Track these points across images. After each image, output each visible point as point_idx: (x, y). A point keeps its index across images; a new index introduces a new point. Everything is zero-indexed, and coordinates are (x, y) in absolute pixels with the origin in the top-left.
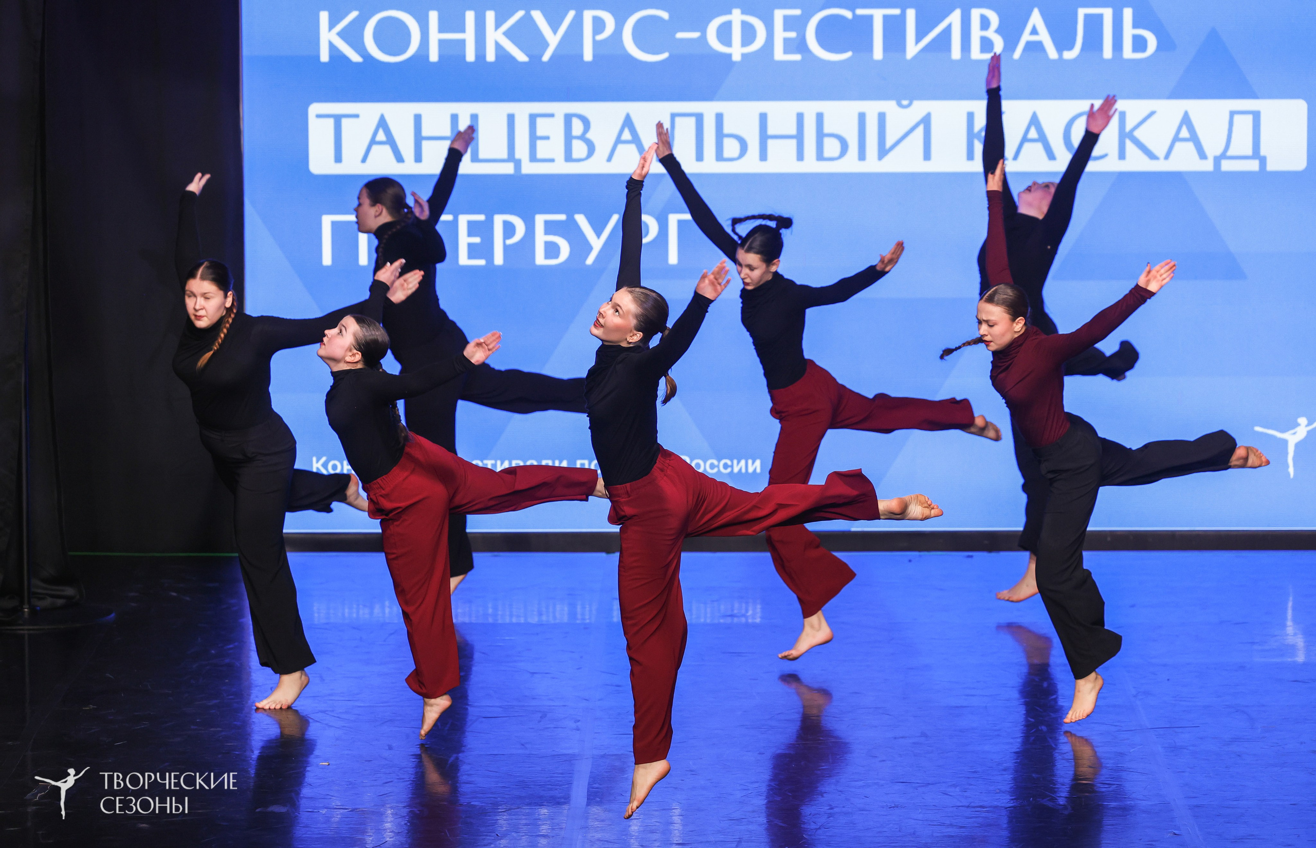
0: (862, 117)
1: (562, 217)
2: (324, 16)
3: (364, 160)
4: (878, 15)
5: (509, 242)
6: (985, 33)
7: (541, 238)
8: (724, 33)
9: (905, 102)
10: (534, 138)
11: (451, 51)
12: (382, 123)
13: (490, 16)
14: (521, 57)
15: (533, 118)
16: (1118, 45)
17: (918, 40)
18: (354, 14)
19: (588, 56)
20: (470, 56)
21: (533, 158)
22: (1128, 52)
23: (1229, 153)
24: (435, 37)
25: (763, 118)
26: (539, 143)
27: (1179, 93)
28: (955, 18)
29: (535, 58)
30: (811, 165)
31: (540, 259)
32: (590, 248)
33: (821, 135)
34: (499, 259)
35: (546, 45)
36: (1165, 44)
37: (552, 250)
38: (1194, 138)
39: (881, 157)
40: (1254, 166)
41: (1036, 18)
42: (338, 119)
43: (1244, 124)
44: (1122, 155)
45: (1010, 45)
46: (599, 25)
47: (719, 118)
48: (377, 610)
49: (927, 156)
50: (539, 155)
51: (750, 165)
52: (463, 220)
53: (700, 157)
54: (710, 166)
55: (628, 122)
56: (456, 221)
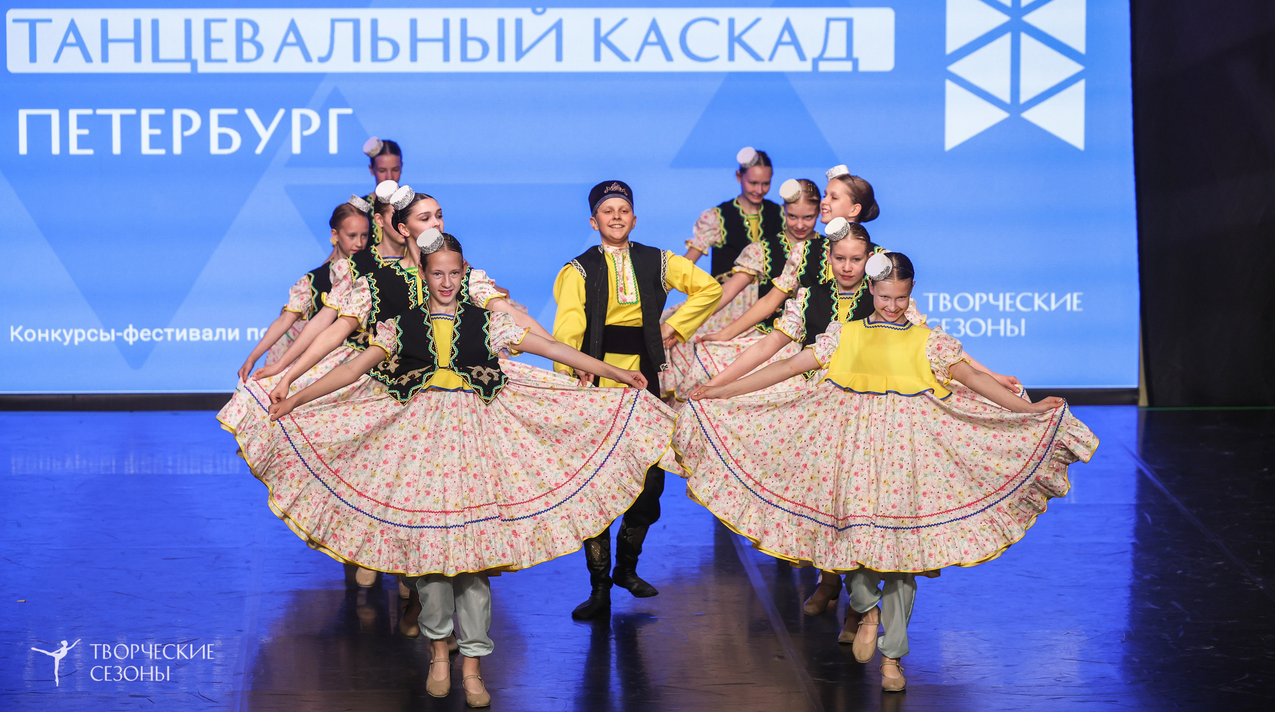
0: (501, 23)
1: (234, 111)
3: (56, 60)
5: (187, 133)
7: (215, 130)
9: (539, 10)
10: (208, 41)
12: (73, 27)
15: (208, 23)
21: (208, 58)
23: (826, 55)
25: (413, 23)
26: (214, 46)
30: (455, 65)
31: (215, 149)
32: (259, 139)
33: (465, 39)
34: (177, 149)
37: (225, 141)
38: (795, 42)
39: (517, 58)
40: (847, 67)
42: (33, 24)
43: (838, 30)
44: (731, 57)
47: (374, 23)
48: (68, 463)
49: (559, 57)
50: (214, 56)
51: (402, 65)
52: (146, 114)
53: (357, 58)
54: (366, 66)
55: (293, 27)
56: (138, 115)
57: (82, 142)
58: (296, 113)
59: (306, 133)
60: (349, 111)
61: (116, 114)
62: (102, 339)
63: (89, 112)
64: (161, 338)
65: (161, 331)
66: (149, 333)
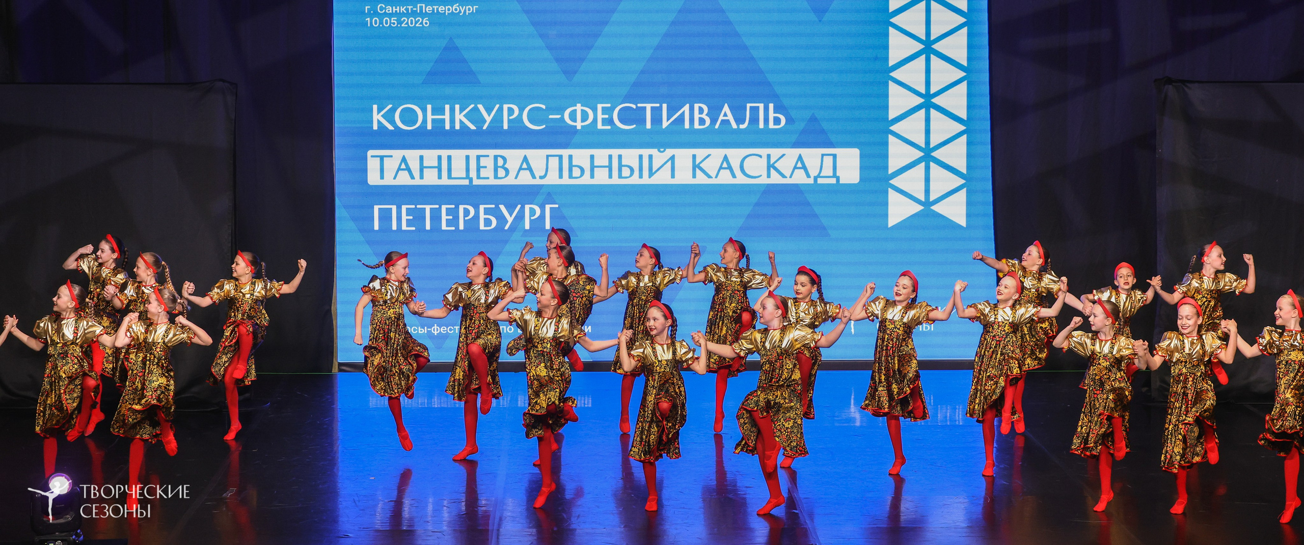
0: (641, 157)
1: (493, 206)
2: (375, 107)
3: (395, 178)
4: (648, 106)
5: (466, 218)
6: (701, 116)
7: (482, 216)
8: (573, 116)
9: (662, 150)
10: (479, 167)
11: (439, 123)
12: (404, 159)
13: (457, 107)
14: (473, 127)
15: (478, 157)
16: (766, 120)
17: (668, 120)
18: (390, 106)
19: (506, 127)
20: (447, 127)
21: (479, 177)
22: (771, 125)
23: (821, 175)
24: (430, 117)
25: (592, 157)
26: (482, 170)
27: (796, 145)
28: (686, 108)
29: (479, 128)
30: (615, 180)
31: (482, 227)
32: (507, 222)
33: (620, 166)
34: (461, 227)
35: (486, 121)
36: (789, 120)
37: (488, 222)
38: (804, 167)
39: (650, 177)
40: (833, 181)
41: (726, 108)
42: (382, 158)
43: (828, 161)
44: (769, 176)
45: (714, 121)
46: (511, 111)
47: (570, 157)
49: (673, 176)
50: (482, 176)
51: (586, 180)
52: (444, 207)
53: (561, 176)
54: (566, 181)
55: (525, 159)
56: (440, 207)
57: (409, 223)
58: (527, 207)
59: (532, 218)
60: (557, 206)
61: (428, 208)
62: (420, 332)
63: (413, 206)
64: (453, 331)
65: (453, 328)
66: (446, 329)
